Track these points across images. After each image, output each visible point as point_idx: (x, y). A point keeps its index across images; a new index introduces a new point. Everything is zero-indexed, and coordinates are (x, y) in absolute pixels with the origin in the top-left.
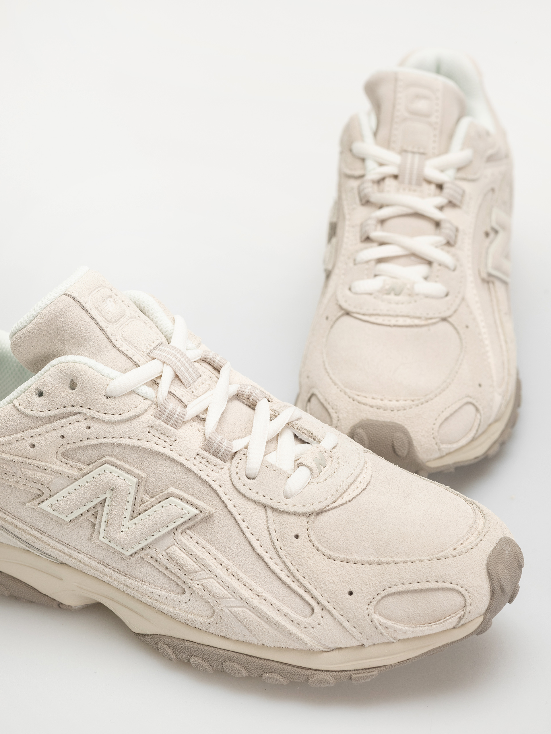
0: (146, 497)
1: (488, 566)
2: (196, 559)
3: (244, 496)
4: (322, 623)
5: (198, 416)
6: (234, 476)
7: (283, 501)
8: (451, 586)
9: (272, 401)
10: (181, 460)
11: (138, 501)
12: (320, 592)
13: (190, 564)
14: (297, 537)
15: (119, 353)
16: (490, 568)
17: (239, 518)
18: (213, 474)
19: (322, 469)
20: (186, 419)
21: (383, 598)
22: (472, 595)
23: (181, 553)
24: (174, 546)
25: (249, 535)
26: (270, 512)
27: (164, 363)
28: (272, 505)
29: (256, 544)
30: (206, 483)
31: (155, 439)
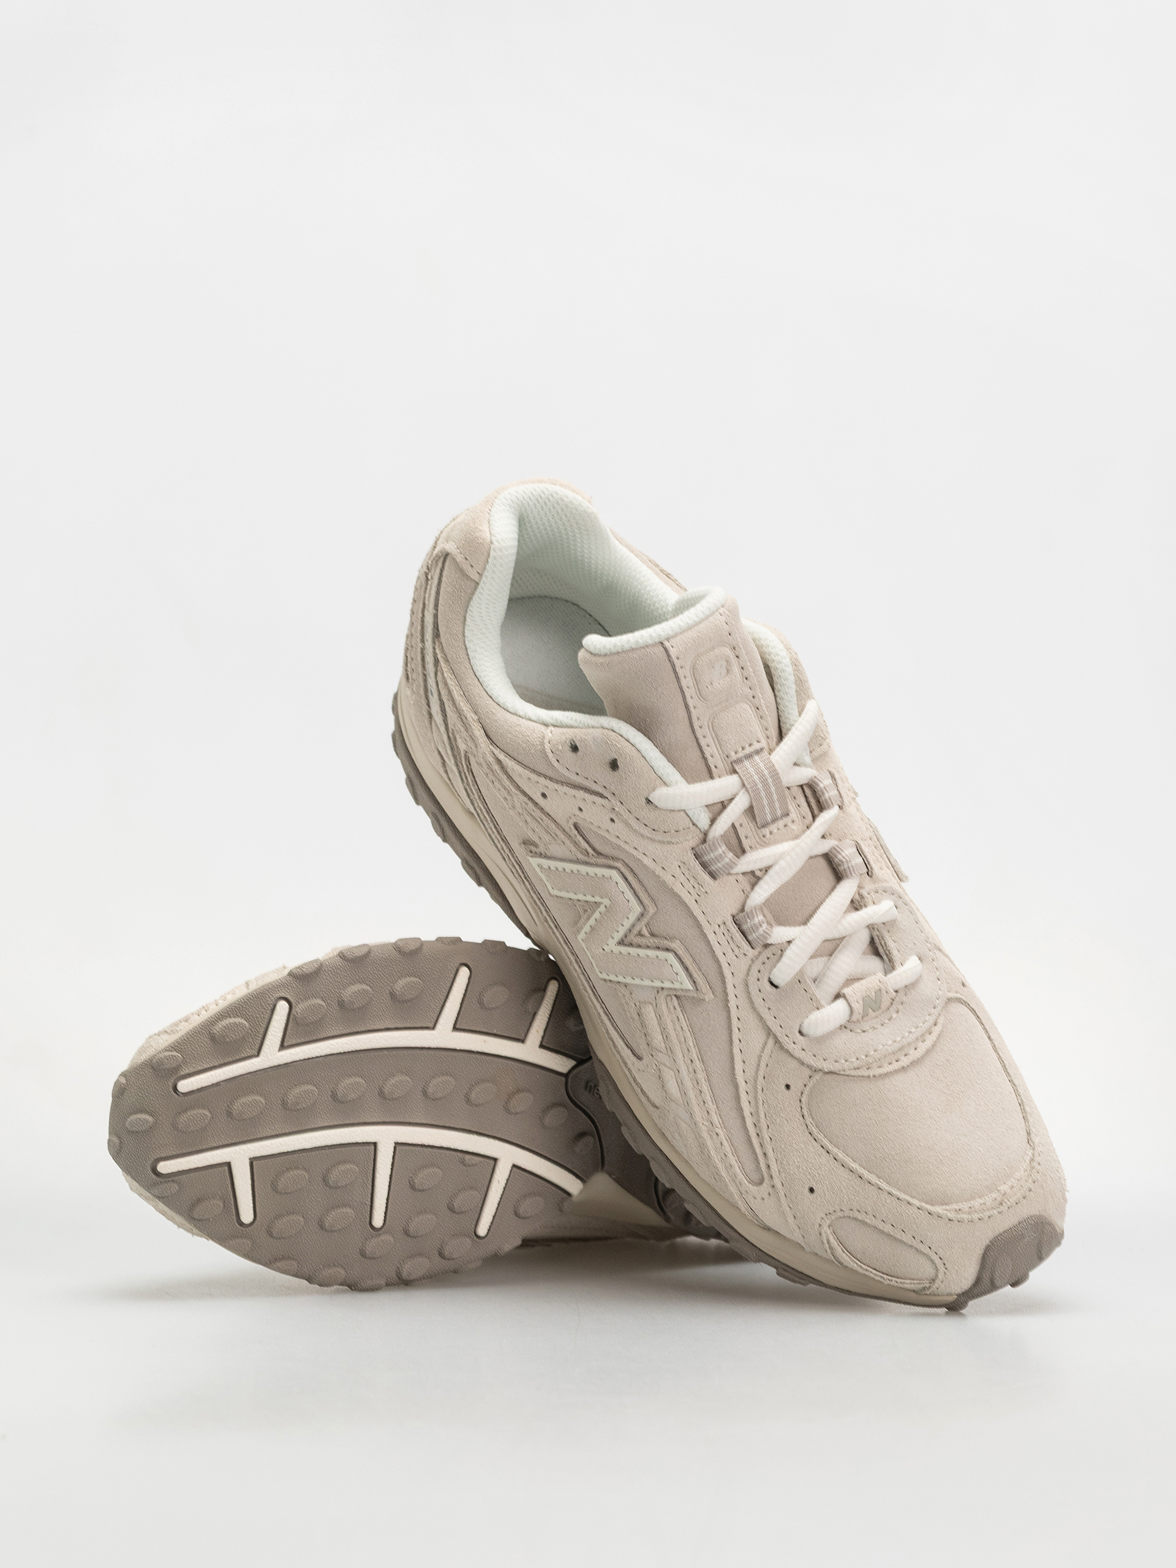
0: (645, 932)
1: (988, 1249)
2: (666, 1037)
3: (752, 1002)
4: (766, 1201)
5: (753, 873)
6: (754, 973)
7: (793, 1038)
8: (927, 1251)
9: (871, 877)
10: (702, 919)
11: (635, 931)
12: (779, 1167)
13: (658, 1039)
14: (788, 1087)
15: (695, 743)
16: (988, 1254)
17: (735, 1023)
18: (730, 954)
19: (870, 1013)
20: (733, 871)
21: (844, 1217)
22: (948, 1273)
23: (655, 1018)
24: (651, 1007)
25: (736, 1051)
26: (771, 1042)
27: (744, 785)
28: (778, 1034)
29: (739, 1066)
30: (717, 961)
31: (682, 879)
